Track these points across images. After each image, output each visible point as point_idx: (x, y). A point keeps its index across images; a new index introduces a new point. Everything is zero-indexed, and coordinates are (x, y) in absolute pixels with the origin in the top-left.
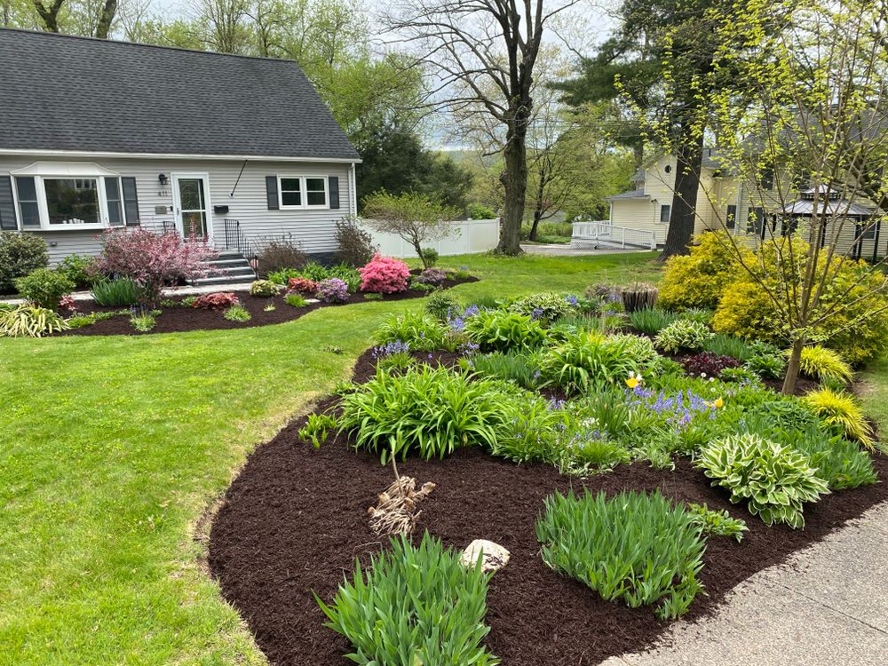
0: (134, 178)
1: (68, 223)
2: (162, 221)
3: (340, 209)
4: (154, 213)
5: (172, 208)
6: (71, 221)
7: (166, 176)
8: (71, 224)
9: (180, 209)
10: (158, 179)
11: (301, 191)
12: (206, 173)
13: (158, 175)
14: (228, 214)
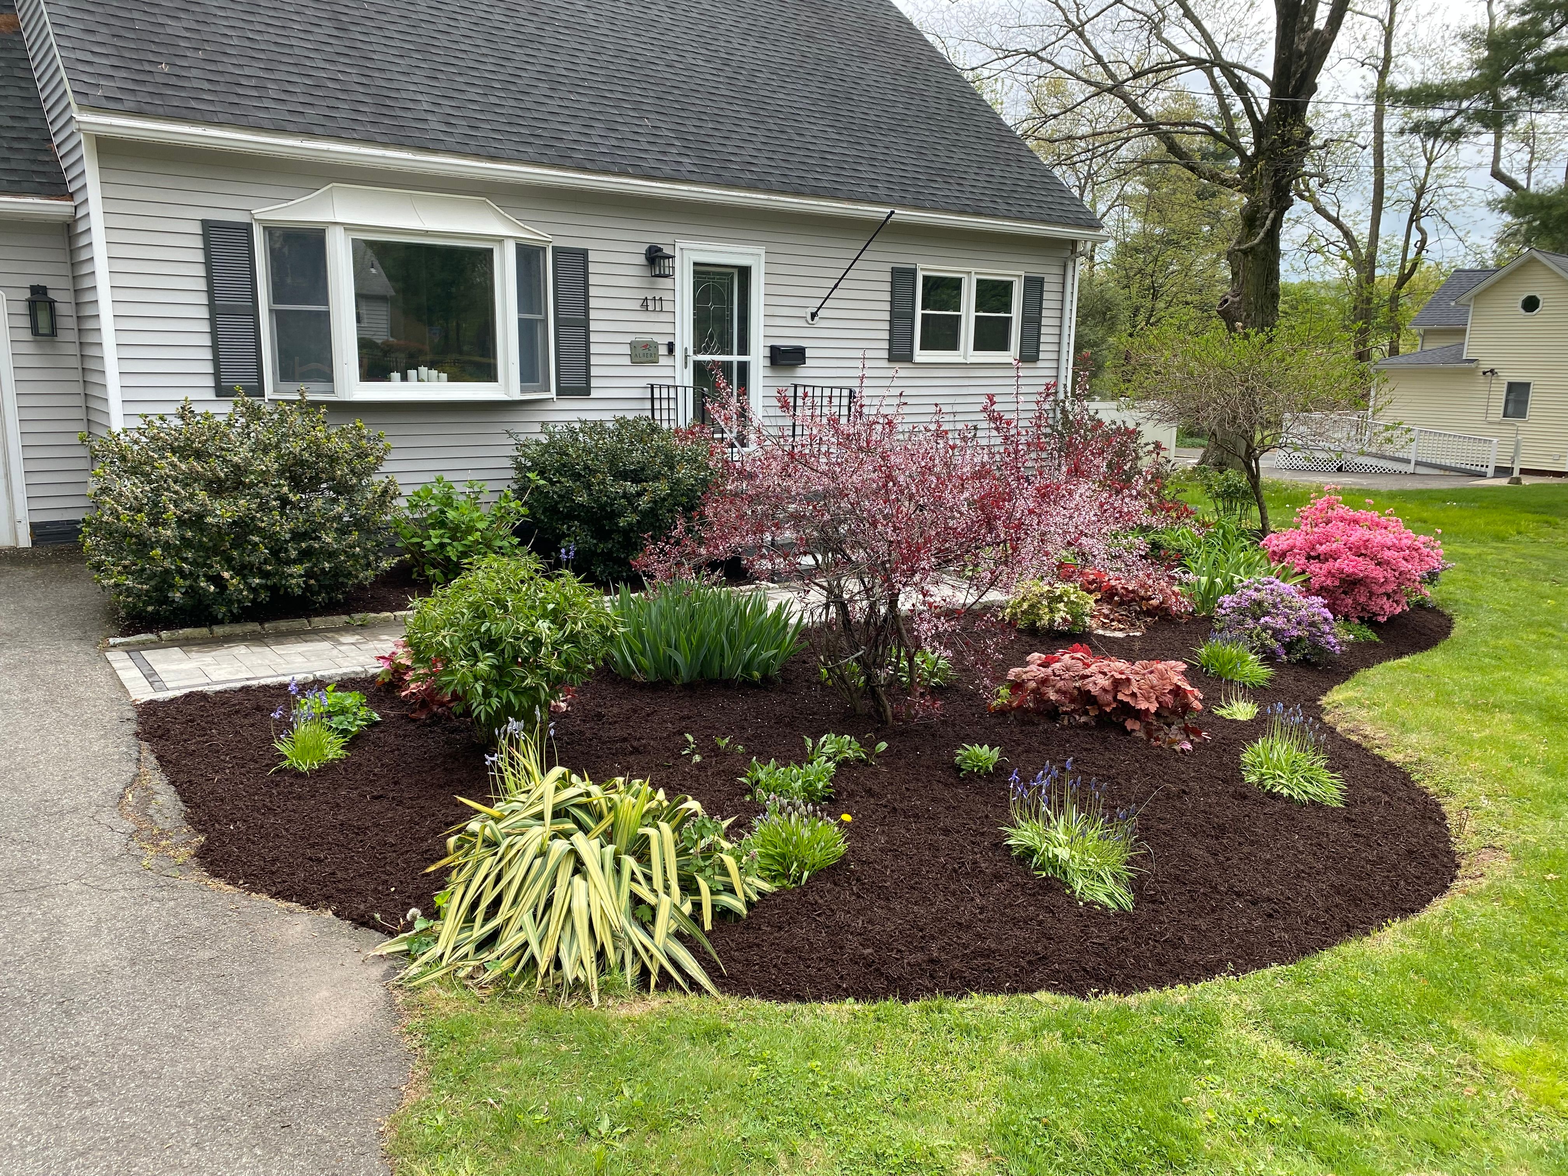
0: (584, 253)
1: (404, 378)
2: (644, 383)
3: (1040, 364)
4: (627, 361)
5: (671, 347)
6: (412, 373)
7: (667, 251)
8: (413, 384)
9: (690, 352)
10: (642, 260)
11: (963, 312)
12: (761, 250)
13: (643, 249)
14: (801, 371)
